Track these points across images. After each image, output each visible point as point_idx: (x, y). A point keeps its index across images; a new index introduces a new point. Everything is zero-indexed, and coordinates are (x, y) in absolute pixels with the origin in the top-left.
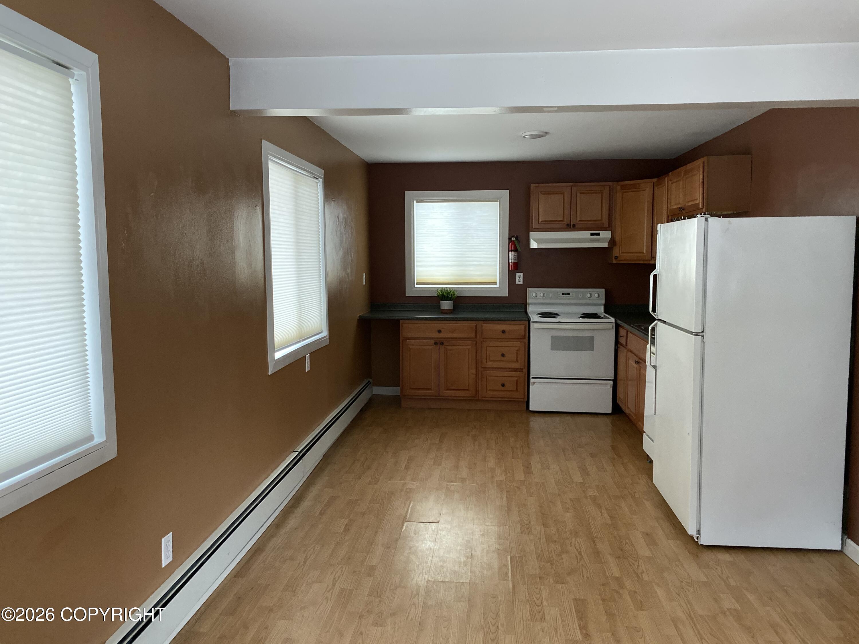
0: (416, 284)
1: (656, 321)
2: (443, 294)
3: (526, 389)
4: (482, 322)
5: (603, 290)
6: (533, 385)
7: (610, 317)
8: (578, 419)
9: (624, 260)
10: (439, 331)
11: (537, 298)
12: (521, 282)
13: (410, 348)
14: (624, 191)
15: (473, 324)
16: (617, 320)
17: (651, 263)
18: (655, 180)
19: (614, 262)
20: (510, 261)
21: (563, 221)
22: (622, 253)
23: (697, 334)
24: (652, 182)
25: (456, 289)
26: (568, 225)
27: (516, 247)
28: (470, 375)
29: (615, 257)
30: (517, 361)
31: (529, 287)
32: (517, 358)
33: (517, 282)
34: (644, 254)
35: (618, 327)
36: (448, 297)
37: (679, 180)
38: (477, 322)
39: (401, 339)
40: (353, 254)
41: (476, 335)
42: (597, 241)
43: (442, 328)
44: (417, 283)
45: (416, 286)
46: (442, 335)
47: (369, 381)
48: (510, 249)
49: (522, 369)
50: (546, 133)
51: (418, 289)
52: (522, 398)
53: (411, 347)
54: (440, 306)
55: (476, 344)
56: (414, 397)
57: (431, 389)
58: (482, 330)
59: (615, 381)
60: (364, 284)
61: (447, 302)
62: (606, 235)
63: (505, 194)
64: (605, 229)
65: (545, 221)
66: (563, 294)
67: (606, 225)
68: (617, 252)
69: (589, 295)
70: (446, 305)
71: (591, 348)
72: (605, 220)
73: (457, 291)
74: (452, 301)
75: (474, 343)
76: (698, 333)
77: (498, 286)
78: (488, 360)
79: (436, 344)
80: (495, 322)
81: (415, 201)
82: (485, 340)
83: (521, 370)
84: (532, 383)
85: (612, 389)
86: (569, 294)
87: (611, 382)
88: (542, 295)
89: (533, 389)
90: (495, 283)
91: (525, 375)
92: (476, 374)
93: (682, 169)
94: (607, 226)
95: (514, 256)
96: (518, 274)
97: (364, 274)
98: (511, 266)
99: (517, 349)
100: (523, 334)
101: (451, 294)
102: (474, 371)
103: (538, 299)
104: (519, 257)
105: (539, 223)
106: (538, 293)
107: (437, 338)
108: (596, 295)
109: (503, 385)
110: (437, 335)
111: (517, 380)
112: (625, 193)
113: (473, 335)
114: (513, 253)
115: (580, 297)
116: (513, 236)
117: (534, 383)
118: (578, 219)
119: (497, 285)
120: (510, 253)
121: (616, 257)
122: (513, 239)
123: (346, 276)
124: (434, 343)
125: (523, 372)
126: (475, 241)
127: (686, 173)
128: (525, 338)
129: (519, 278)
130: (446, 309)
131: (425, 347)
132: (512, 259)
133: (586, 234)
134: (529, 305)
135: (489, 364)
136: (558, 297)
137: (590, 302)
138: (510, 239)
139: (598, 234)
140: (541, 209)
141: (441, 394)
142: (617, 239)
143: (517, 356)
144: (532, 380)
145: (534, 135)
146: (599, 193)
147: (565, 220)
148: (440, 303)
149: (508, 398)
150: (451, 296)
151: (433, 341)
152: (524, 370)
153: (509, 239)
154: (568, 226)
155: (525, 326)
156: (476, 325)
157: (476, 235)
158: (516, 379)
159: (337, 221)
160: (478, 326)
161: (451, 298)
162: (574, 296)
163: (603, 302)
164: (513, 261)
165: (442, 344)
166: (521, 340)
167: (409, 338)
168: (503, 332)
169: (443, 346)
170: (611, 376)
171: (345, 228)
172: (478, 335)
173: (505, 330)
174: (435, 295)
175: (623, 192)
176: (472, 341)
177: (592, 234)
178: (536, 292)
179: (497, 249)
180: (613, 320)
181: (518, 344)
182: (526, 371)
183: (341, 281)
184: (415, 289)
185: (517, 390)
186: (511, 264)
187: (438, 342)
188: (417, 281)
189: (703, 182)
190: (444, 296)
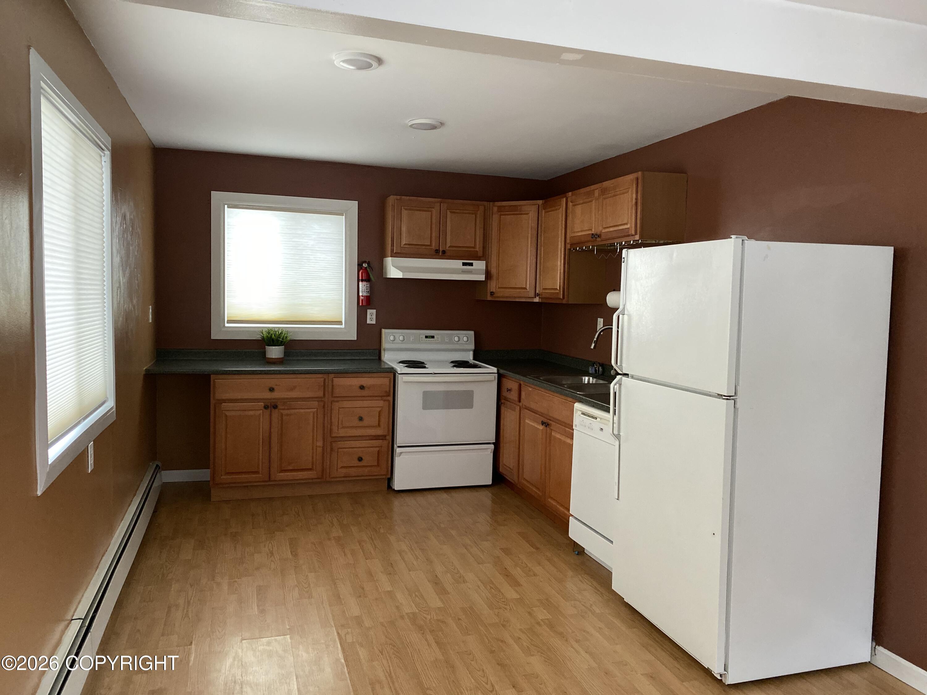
0: (228, 323)
1: (618, 377)
2: (271, 337)
3: (390, 462)
4: (333, 375)
5: (472, 333)
6: (400, 456)
7: (490, 367)
8: (456, 495)
9: (502, 297)
10: (272, 390)
11: (395, 341)
12: (374, 322)
13: (226, 416)
14: (502, 213)
15: (320, 379)
16: (499, 369)
17: (534, 301)
18: (540, 202)
19: (489, 298)
20: (361, 294)
21: (431, 245)
22: (499, 288)
23: (728, 398)
24: (536, 204)
25: (289, 330)
26: (437, 251)
27: (368, 275)
28: (315, 448)
29: (491, 292)
30: (379, 425)
31: (384, 328)
32: (379, 421)
33: (369, 322)
34: (526, 290)
35: (500, 377)
36: (278, 340)
37: (591, 201)
38: (325, 376)
39: (212, 402)
40: (139, 275)
41: (324, 394)
42: (470, 272)
43: (276, 385)
44: (227, 320)
45: (227, 325)
46: (276, 395)
47: (157, 466)
48: (360, 278)
49: (385, 436)
50: (442, 124)
51: (229, 329)
52: (384, 475)
53: (228, 413)
54: (265, 355)
55: (324, 407)
56: (231, 485)
57: (257, 472)
58: (333, 386)
59: (497, 444)
60: (150, 321)
61: (276, 347)
62: (480, 265)
63: (353, 206)
64: (478, 258)
65: (409, 244)
66: (426, 337)
67: (480, 254)
68: (493, 286)
69: (456, 339)
70: (275, 352)
71: (469, 405)
72: (479, 248)
73: (290, 332)
74: (284, 346)
75: (322, 404)
76: (730, 396)
77: (343, 326)
78: (340, 426)
79: (266, 407)
80: (350, 375)
81: (226, 206)
82: (336, 399)
83: (382, 437)
84: (398, 453)
85: (492, 454)
86: (433, 337)
87: (492, 446)
88: (401, 338)
89: (398, 462)
90: (340, 323)
91: (389, 443)
92: (323, 447)
93: (596, 188)
94: (482, 255)
95: (367, 287)
96: (369, 311)
97: (150, 307)
98: (362, 300)
99: (379, 409)
100: (388, 390)
101: (282, 337)
102: (320, 444)
103: (397, 343)
104: (371, 289)
105: (402, 246)
106: (397, 336)
107: (268, 399)
108: (465, 339)
109: (360, 459)
110: (268, 395)
111: (378, 451)
112: (504, 216)
113: (321, 394)
114: (365, 283)
115: (446, 340)
116: (365, 262)
117: (401, 453)
118: (448, 244)
119: (342, 324)
120: (360, 283)
121: (492, 294)
122: (365, 265)
123: (132, 309)
124: (263, 406)
125: (386, 439)
126: (313, 266)
127: (604, 191)
128: (389, 396)
129: (371, 317)
130: (274, 357)
131: (251, 413)
132: (362, 292)
133: (457, 264)
134: (384, 350)
135: (342, 433)
136: (421, 341)
137: (457, 347)
138: (360, 265)
139: (471, 264)
140: (404, 229)
141: (273, 478)
142: (494, 271)
143: (379, 419)
144: (398, 450)
145: (426, 124)
146: (473, 214)
147: (434, 244)
148: (265, 348)
149: (366, 476)
150: (283, 339)
151: (262, 404)
152: (387, 437)
153: (358, 265)
154: (437, 253)
155: (390, 380)
156: (325, 380)
157: (314, 258)
158: (378, 449)
159: (124, 224)
160: (327, 381)
161: (282, 342)
162: (440, 339)
163: (472, 347)
164: (365, 294)
165: (275, 407)
166: (385, 398)
167: (225, 401)
168: (362, 387)
169: (277, 410)
170: (492, 438)
171: (132, 235)
172: (326, 393)
173: (365, 385)
174: (258, 337)
175: (501, 215)
176: (317, 401)
177: (464, 264)
178: (394, 335)
179: (342, 277)
180: (495, 370)
181: (381, 403)
182: (389, 438)
183: (127, 316)
184: (225, 329)
185: (378, 465)
186: (361, 298)
187: (269, 404)
188: (228, 317)
189: (636, 203)
190: (273, 340)
